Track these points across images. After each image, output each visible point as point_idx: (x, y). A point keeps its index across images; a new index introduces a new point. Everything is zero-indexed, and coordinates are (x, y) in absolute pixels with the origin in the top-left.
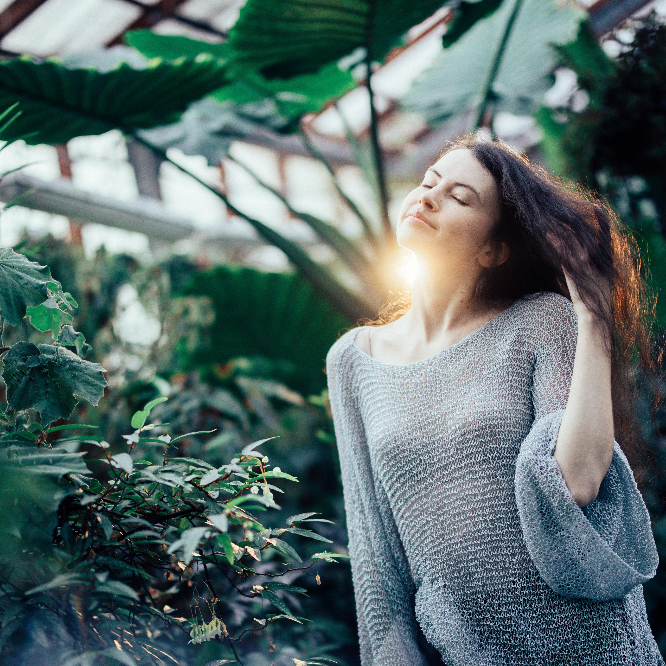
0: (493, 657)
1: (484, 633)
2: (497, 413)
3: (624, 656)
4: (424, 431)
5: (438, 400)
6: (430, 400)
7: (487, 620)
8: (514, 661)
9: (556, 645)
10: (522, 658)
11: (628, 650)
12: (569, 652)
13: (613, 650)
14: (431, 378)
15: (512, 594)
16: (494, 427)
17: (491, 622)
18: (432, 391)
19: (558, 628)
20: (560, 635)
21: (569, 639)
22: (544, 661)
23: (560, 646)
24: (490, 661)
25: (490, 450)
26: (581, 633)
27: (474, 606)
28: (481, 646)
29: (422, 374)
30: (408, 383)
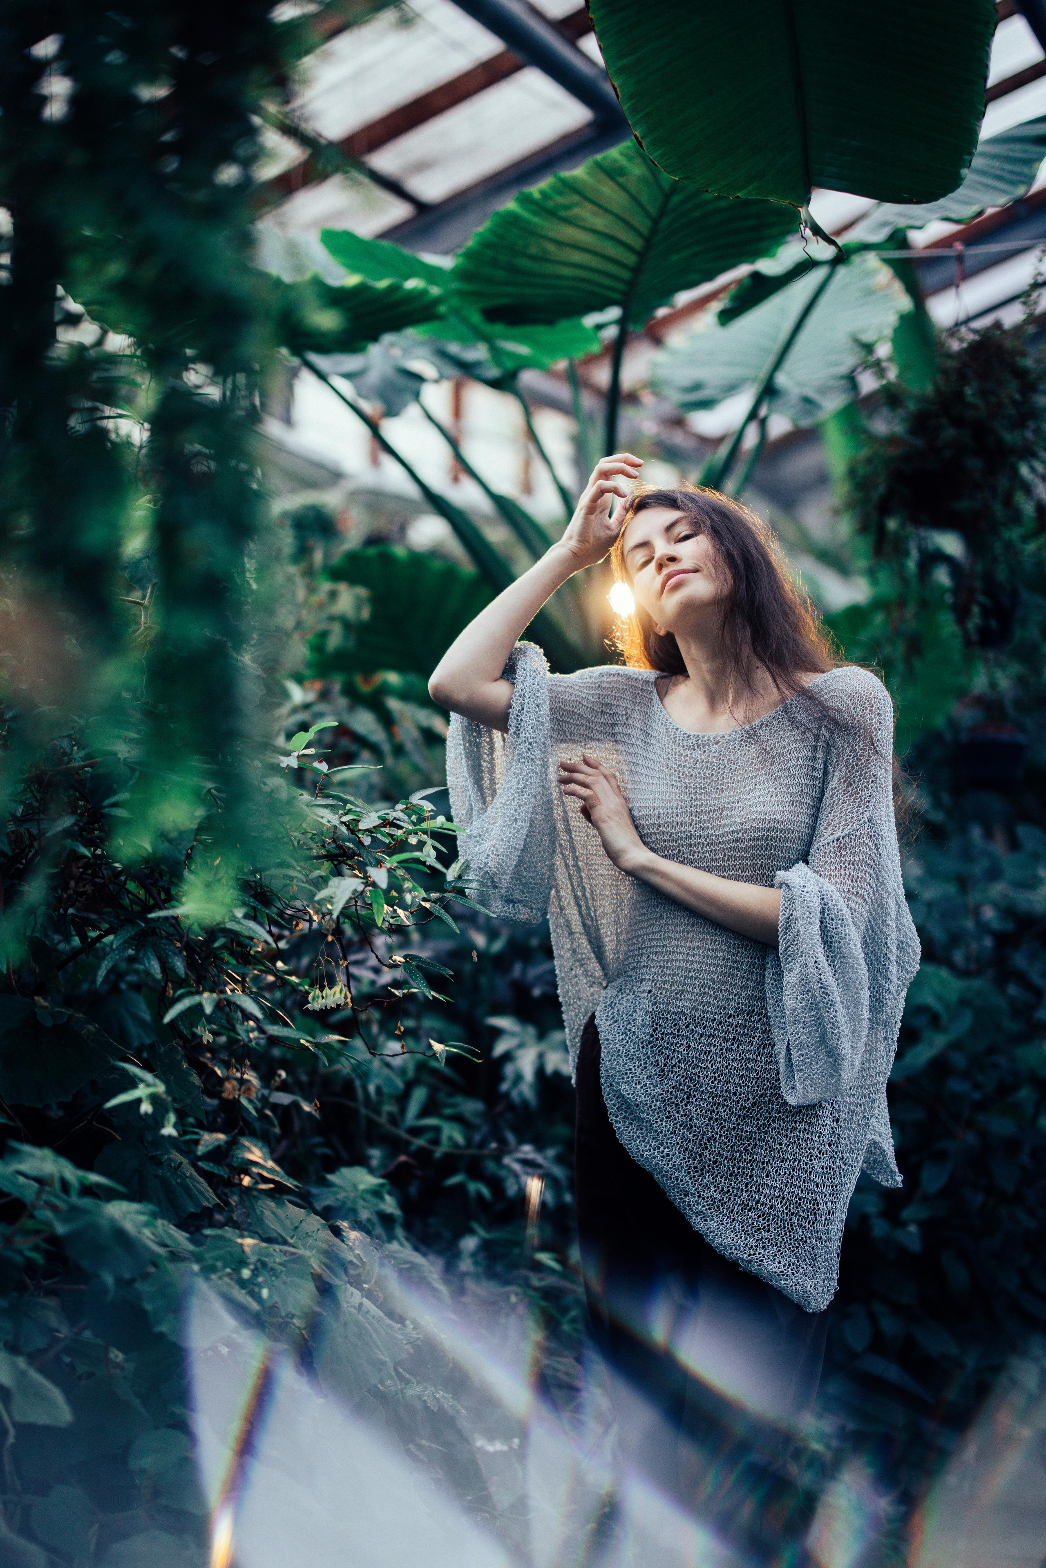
2: (778, 822)
4: (694, 819)
5: (718, 789)
6: (708, 785)
14: (714, 760)
16: (771, 840)
18: (712, 775)
25: (761, 865)
29: (705, 751)
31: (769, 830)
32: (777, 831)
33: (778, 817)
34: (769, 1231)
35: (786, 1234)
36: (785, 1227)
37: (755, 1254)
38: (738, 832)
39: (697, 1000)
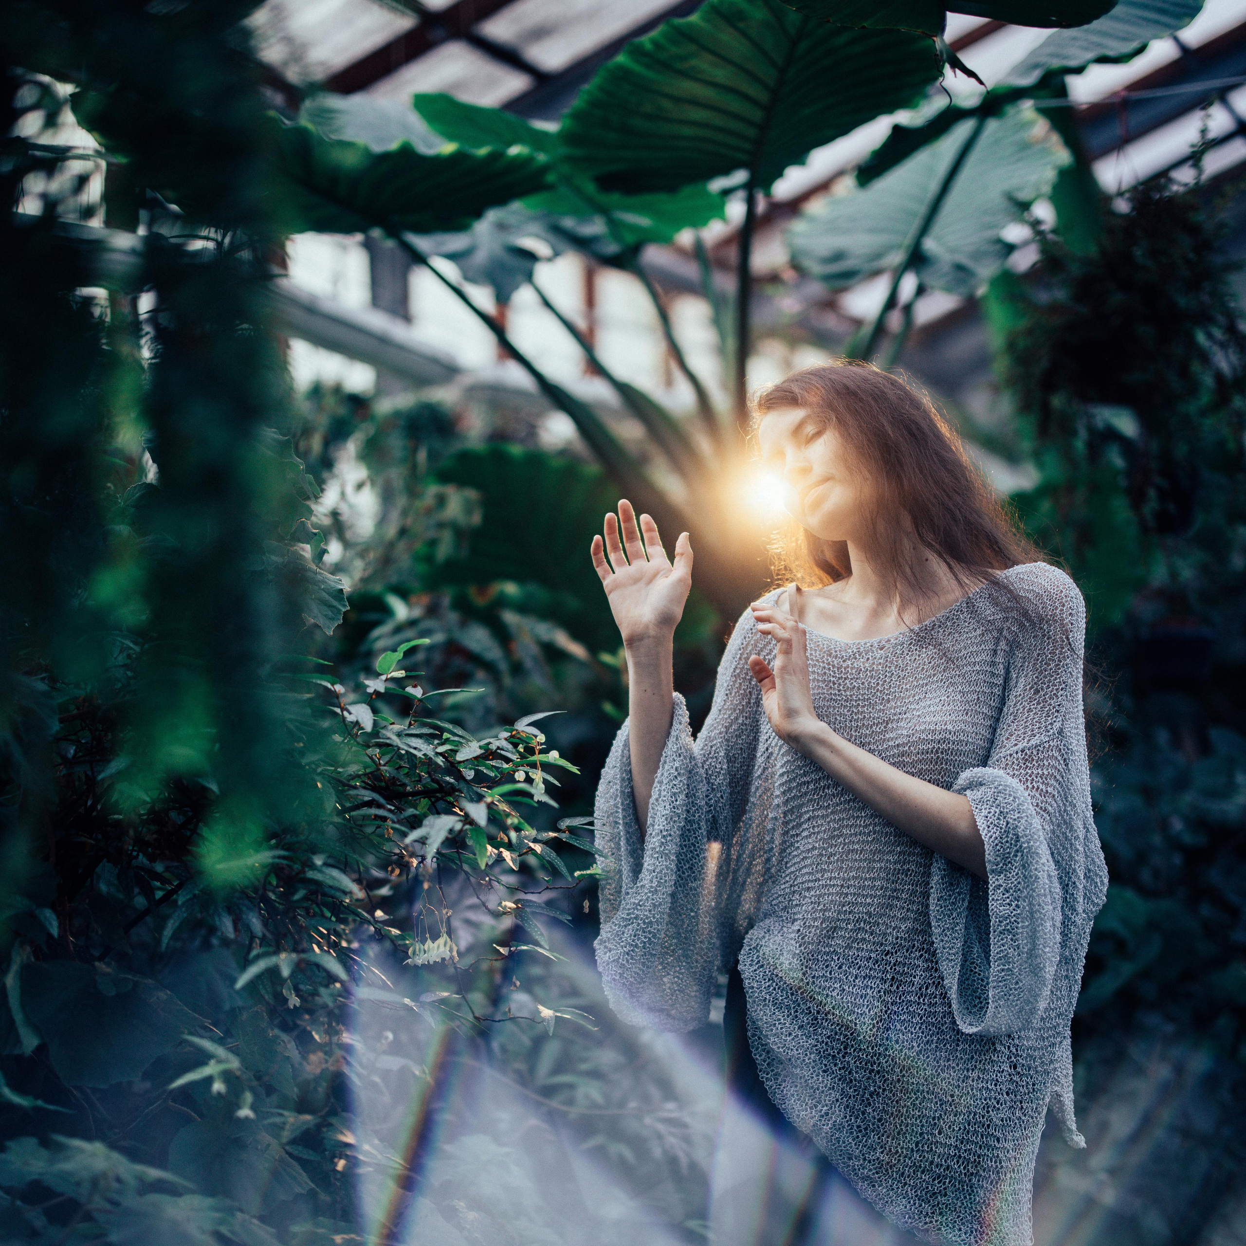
0: (828, 1037)
1: (825, 1005)
2: (950, 733)
3: (997, 1080)
5: (883, 699)
6: (873, 696)
7: (833, 990)
8: (854, 1051)
9: (914, 1044)
10: (864, 1049)
11: (1005, 1073)
12: (928, 1057)
13: (985, 1069)
14: (880, 667)
15: (879, 966)
16: (942, 753)
17: (838, 995)
18: (878, 684)
19: (922, 1024)
20: (923, 1033)
21: (932, 1041)
22: (893, 1061)
23: (918, 1046)
24: (823, 1041)
26: (950, 1037)
27: (823, 968)
28: (816, 1019)
30: (848, 667)
31: (939, 742)
32: (949, 743)
33: (950, 727)
34: (945, 1195)
35: (965, 1197)
36: (964, 1189)
37: (931, 1222)
38: (904, 745)
39: (851, 937)
